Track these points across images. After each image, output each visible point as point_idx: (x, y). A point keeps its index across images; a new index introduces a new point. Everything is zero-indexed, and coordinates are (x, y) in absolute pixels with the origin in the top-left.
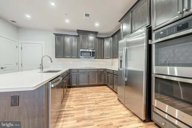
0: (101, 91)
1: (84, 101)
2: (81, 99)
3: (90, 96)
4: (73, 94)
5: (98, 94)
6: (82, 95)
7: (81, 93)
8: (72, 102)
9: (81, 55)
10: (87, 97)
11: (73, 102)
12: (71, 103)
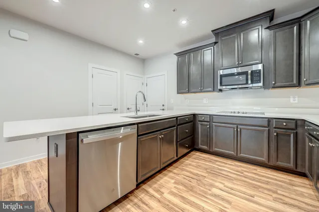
0: (269, 190)
1: (196, 192)
2: (194, 183)
3: (221, 186)
4: (190, 165)
5: (252, 193)
6: (206, 175)
7: (206, 169)
8: (173, 181)
9: (221, 85)
10: (212, 186)
11: (175, 183)
12: (169, 182)
